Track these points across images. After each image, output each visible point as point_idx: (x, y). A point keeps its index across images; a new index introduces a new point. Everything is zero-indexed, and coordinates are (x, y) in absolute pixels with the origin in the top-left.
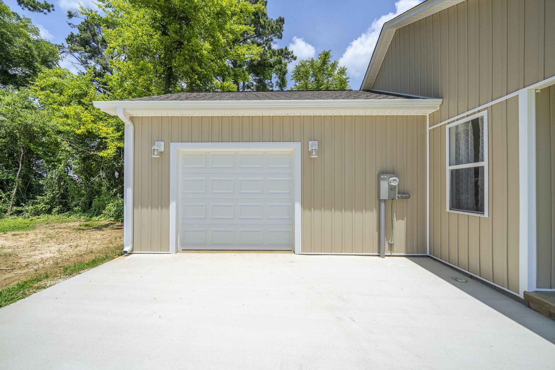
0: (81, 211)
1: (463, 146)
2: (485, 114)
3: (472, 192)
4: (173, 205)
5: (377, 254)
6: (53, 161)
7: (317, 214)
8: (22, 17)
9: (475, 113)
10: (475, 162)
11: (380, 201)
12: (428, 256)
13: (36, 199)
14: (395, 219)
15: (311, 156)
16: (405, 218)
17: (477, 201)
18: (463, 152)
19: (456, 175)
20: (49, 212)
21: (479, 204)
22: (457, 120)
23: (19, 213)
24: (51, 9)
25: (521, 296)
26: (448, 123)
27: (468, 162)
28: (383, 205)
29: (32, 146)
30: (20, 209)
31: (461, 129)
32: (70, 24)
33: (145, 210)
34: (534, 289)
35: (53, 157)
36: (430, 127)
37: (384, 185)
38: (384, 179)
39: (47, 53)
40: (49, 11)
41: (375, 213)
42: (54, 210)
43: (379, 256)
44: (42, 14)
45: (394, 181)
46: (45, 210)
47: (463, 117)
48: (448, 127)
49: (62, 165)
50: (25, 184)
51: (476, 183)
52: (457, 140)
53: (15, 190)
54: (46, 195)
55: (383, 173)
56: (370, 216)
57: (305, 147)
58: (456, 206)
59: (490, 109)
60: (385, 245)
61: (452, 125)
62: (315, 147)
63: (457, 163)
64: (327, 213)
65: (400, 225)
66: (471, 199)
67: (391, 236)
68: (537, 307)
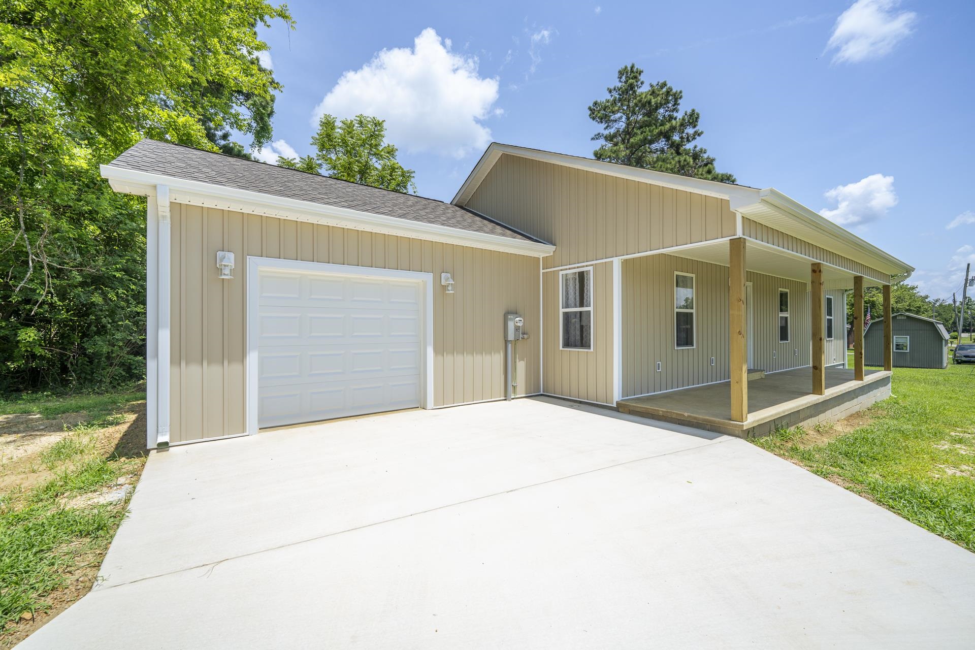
1: (571, 291)
2: (591, 268)
3: (579, 332)
4: (252, 359)
5: (504, 398)
7: (449, 359)
9: (583, 267)
10: (580, 307)
11: (506, 342)
12: (542, 395)
14: (518, 360)
15: (446, 291)
16: (525, 359)
18: (571, 296)
19: (567, 316)
21: (584, 342)
22: (569, 269)
25: (615, 405)
26: (561, 270)
27: (576, 306)
28: (510, 346)
31: (570, 277)
33: (194, 368)
34: (621, 399)
36: (543, 269)
37: (511, 325)
38: (511, 319)
41: (502, 354)
43: (505, 400)
45: (519, 321)
47: (575, 268)
48: (561, 273)
51: (582, 327)
52: (567, 285)
55: (509, 313)
56: (498, 358)
57: (437, 280)
58: (567, 344)
59: (595, 266)
60: (510, 389)
61: (564, 272)
62: (447, 280)
63: (567, 306)
64: (459, 358)
65: (521, 366)
66: (578, 338)
67: (514, 378)
68: (623, 410)
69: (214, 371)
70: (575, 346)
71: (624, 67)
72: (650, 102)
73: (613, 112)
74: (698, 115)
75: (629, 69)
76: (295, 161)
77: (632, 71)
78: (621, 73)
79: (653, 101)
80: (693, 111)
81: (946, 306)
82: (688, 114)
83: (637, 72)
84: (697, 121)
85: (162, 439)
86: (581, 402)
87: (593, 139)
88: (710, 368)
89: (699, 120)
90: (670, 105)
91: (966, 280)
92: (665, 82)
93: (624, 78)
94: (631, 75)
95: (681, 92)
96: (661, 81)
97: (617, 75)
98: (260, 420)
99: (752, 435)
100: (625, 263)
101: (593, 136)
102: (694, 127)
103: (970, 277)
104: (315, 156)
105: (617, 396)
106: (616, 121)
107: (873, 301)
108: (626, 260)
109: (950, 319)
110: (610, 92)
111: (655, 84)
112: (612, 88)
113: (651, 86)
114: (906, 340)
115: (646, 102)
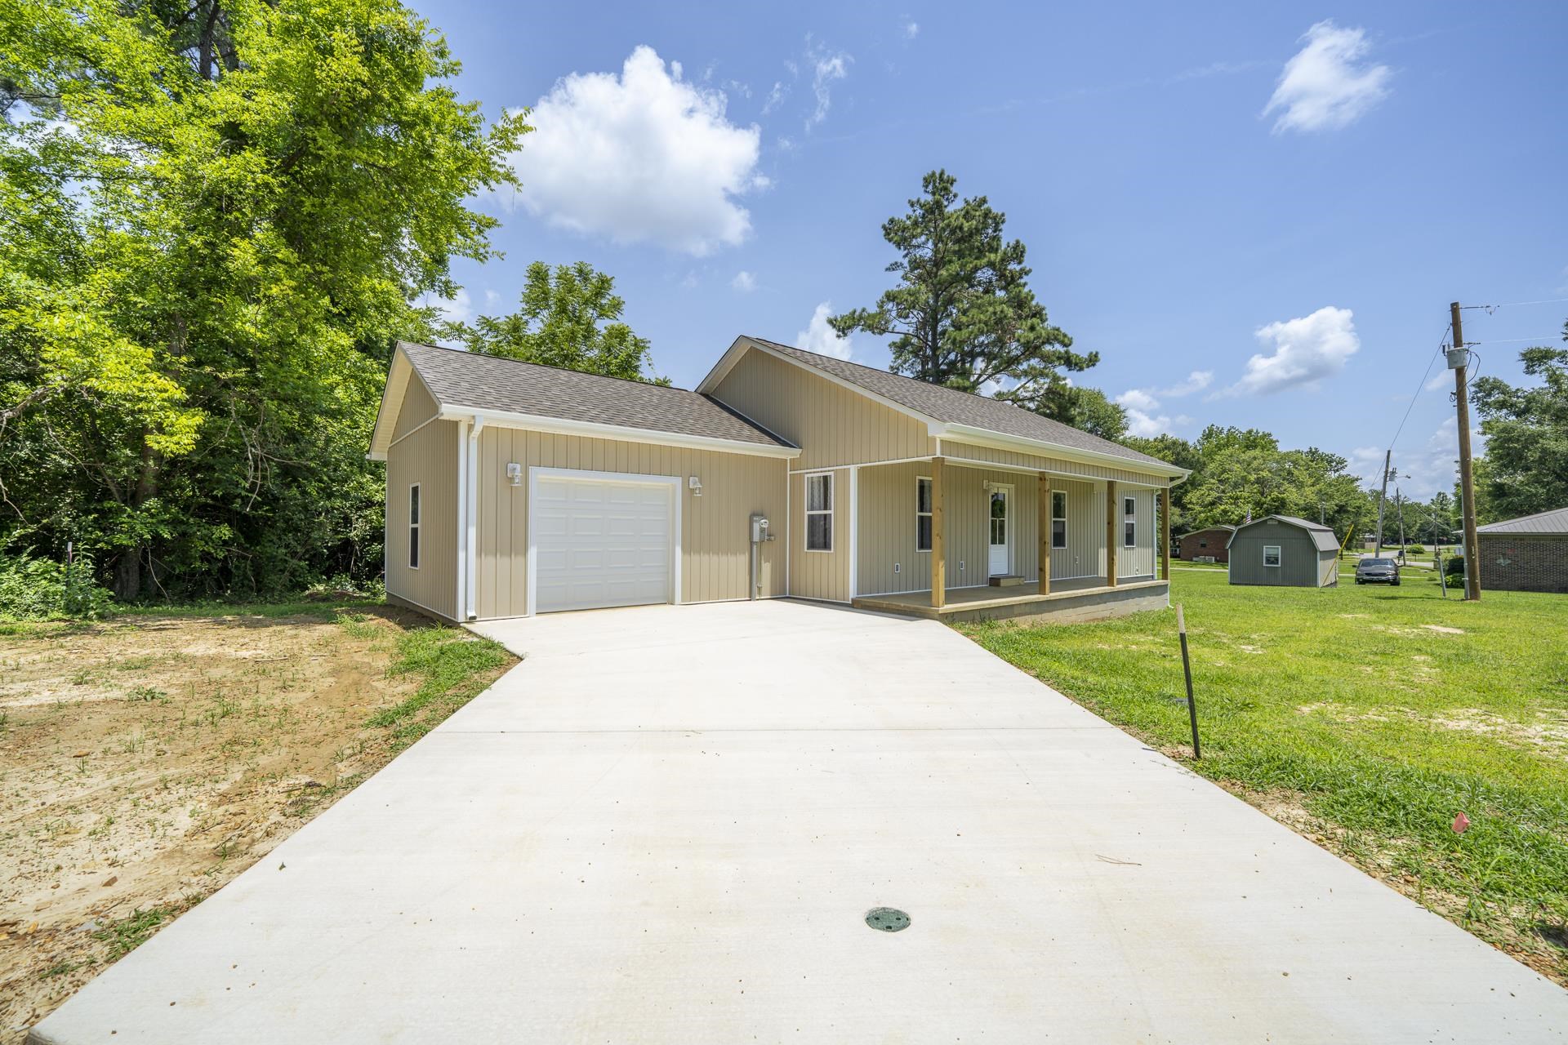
1: (816, 500)
2: (832, 473)
3: (822, 534)
4: (533, 552)
5: (748, 598)
7: (695, 558)
9: (826, 471)
10: (825, 511)
11: (752, 543)
12: (787, 597)
14: (763, 562)
15: (694, 494)
16: (771, 561)
17: (825, 543)
19: (811, 518)
21: (827, 544)
22: (812, 473)
25: (850, 601)
26: (807, 473)
27: (820, 510)
28: (755, 547)
31: (815, 480)
34: (856, 594)
36: (790, 471)
37: (756, 527)
38: (756, 521)
41: (747, 555)
43: (750, 600)
45: (764, 523)
47: (817, 472)
48: (806, 476)
51: (825, 530)
52: (812, 488)
55: (755, 515)
56: (743, 559)
57: (686, 483)
58: (812, 546)
59: (836, 471)
60: (755, 589)
61: (810, 475)
62: (695, 483)
63: (812, 509)
64: (705, 558)
65: (766, 568)
66: (822, 540)
67: (759, 579)
68: (857, 605)
69: (504, 562)
70: (819, 548)
71: (930, 173)
72: (961, 228)
73: (914, 237)
74: (1023, 247)
75: (938, 176)
76: (499, 321)
77: (941, 179)
78: (927, 181)
79: (966, 226)
80: (1018, 242)
81: (1408, 506)
82: (1011, 245)
83: (948, 182)
84: (1022, 256)
85: (471, 614)
86: (823, 602)
87: (887, 269)
88: (959, 572)
89: (1026, 255)
90: (990, 231)
91: (1386, 472)
92: (985, 198)
93: (930, 187)
94: (940, 184)
95: (1003, 215)
96: (980, 196)
97: (922, 182)
98: (538, 606)
99: (950, 619)
100: (861, 471)
101: (888, 266)
102: (1020, 263)
103: (1390, 470)
104: (519, 314)
105: (852, 593)
106: (919, 247)
107: (1283, 498)
108: (862, 468)
109: (1414, 525)
110: (912, 205)
111: (971, 200)
112: (915, 200)
113: (966, 202)
114: (1276, 550)
115: (956, 227)
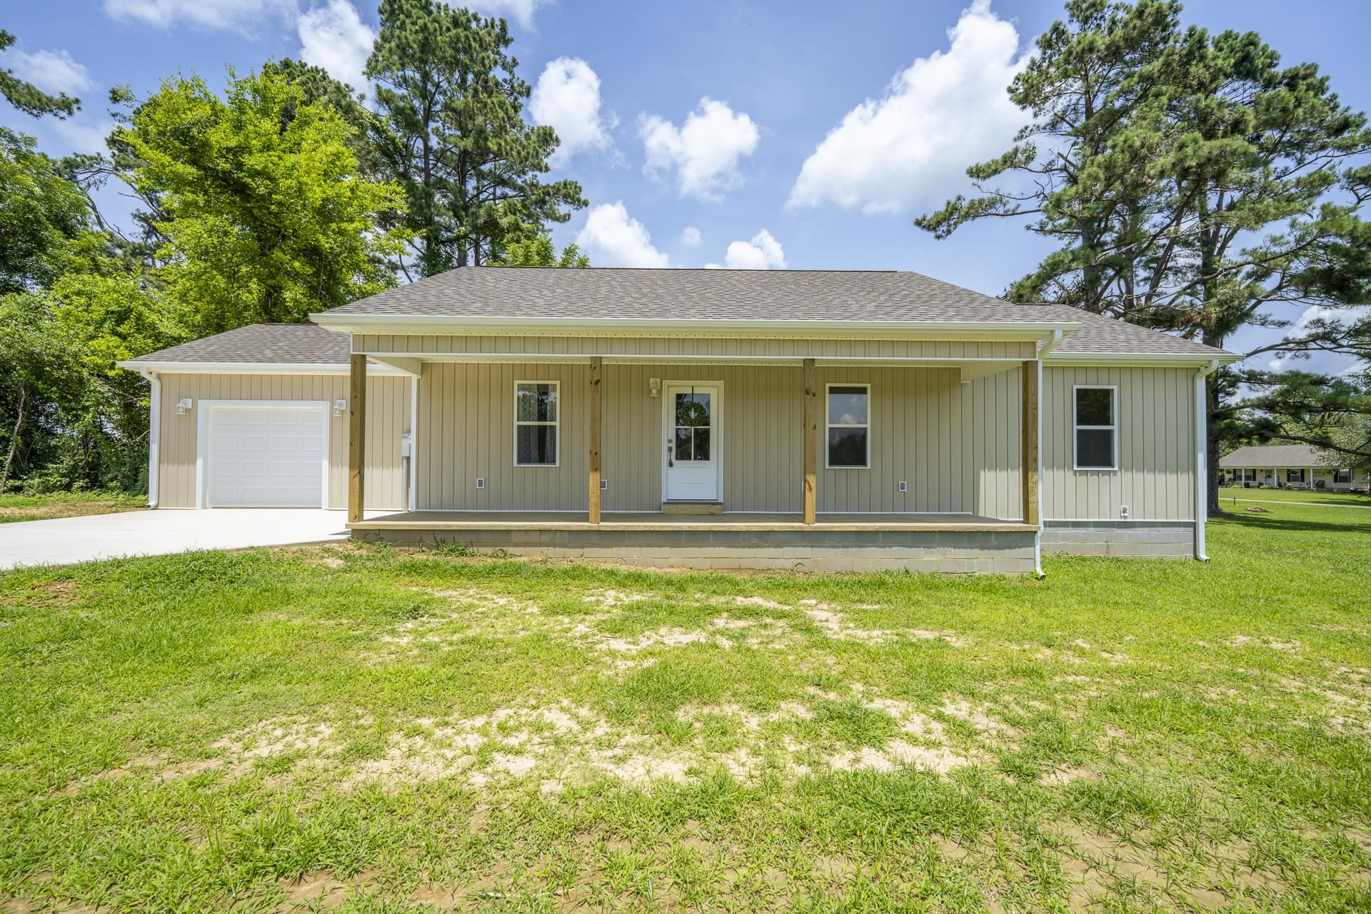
0: (119, 488)
4: (200, 462)
6: (73, 409)
8: (18, 136)
13: (46, 468)
20: (68, 487)
23: (18, 489)
24: (74, 107)
29: (40, 385)
30: (18, 483)
32: (114, 115)
33: (171, 467)
35: (76, 402)
38: (405, 437)
39: (66, 206)
40: (70, 113)
41: (401, 470)
42: (76, 485)
44: (57, 118)
46: (61, 486)
49: (91, 415)
50: (27, 444)
53: (12, 453)
54: (62, 462)
57: (333, 406)
69: (180, 469)
85: (151, 503)
